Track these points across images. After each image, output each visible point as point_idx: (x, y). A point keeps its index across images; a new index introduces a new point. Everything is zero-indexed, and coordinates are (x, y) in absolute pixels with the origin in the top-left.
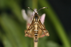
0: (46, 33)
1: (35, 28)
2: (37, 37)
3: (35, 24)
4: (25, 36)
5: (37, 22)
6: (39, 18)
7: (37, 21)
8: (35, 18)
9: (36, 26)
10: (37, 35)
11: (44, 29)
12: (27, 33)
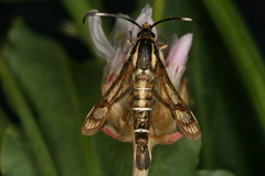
0: (187, 125)
1: (137, 98)
2: (146, 147)
3: (138, 79)
5: (147, 72)
6: (157, 53)
7: (148, 66)
8: (140, 51)
9: (143, 90)
10: (145, 136)
11: (179, 105)
12: (96, 121)
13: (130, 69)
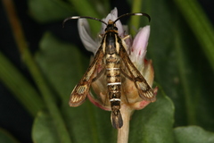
3: (108, 62)
4: (71, 105)
5: (113, 56)
7: (114, 52)
11: (138, 77)
12: (79, 96)
13: (101, 55)
